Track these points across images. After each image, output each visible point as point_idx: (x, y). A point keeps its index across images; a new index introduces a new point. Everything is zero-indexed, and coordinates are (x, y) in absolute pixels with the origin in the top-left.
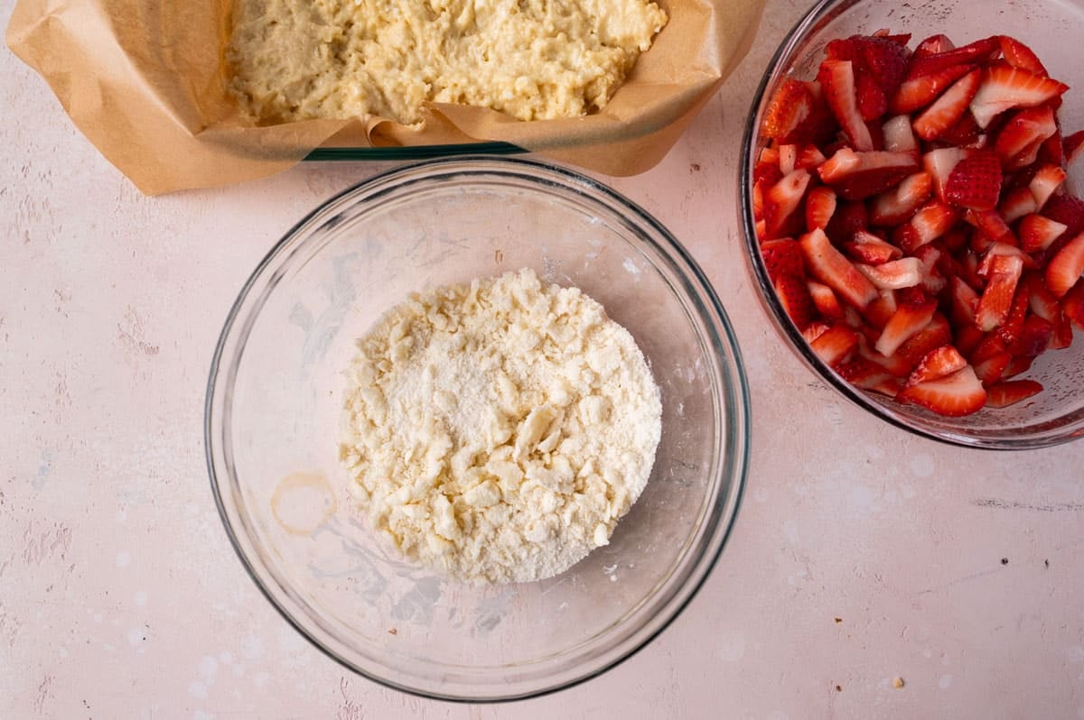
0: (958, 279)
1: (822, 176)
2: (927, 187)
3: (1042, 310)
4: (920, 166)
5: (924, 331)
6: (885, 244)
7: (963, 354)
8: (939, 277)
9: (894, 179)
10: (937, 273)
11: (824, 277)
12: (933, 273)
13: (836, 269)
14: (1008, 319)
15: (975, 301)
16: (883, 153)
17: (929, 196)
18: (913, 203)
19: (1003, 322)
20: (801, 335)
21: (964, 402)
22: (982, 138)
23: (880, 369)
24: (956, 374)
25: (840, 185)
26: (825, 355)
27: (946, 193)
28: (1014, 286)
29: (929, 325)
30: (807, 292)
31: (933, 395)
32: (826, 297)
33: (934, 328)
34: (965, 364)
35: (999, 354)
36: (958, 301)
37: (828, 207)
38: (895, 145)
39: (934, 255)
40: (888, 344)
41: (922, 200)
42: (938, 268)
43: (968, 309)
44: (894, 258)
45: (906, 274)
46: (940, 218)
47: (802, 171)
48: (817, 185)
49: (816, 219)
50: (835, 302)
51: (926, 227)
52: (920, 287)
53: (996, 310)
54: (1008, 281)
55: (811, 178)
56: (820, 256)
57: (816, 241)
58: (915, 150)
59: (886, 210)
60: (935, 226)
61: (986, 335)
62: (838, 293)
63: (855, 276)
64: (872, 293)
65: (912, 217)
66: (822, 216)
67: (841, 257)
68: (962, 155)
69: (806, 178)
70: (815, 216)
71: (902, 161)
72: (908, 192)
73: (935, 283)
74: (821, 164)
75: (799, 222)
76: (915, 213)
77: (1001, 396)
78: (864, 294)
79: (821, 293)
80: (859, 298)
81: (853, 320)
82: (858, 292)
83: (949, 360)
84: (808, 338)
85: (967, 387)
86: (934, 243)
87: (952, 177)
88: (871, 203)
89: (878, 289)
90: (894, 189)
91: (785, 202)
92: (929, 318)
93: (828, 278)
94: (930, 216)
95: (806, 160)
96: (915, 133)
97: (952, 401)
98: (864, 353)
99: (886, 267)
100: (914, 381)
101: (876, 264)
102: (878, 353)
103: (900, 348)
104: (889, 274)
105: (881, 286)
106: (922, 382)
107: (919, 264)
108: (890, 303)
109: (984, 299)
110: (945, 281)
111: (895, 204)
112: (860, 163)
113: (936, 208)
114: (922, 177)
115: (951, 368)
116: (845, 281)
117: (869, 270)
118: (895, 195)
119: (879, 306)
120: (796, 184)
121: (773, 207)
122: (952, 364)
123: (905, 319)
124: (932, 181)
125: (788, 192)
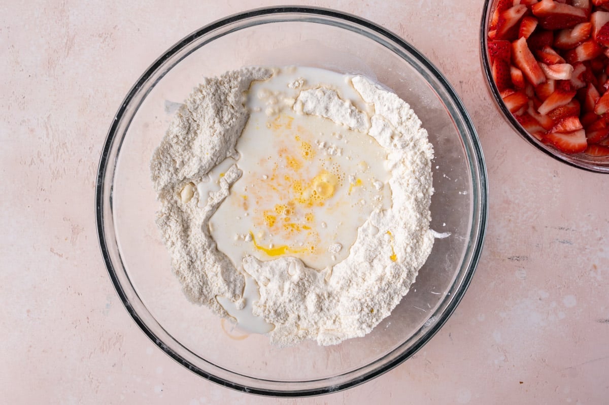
0: (591, 85)
1: (533, 11)
2: (588, 31)
4: (588, 18)
5: (563, 106)
6: (557, 55)
7: (581, 122)
8: (581, 81)
9: (571, 22)
10: (582, 79)
11: (520, 65)
12: (579, 78)
13: (527, 62)
15: (598, 98)
16: (570, 6)
17: (588, 37)
18: (579, 39)
20: (500, 94)
21: (575, 146)
23: (537, 123)
24: (576, 133)
25: (541, 18)
26: (509, 106)
27: (597, 36)
29: (569, 104)
30: (509, 71)
31: (560, 140)
32: (517, 75)
33: (571, 106)
34: (581, 127)
35: (602, 128)
36: (588, 96)
37: (532, 27)
38: (578, 4)
39: (582, 68)
40: (544, 109)
41: (584, 38)
42: (582, 77)
43: (593, 102)
44: (560, 62)
45: (562, 72)
46: (591, 50)
47: (524, 5)
48: (530, 15)
49: (523, 33)
50: (522, 79)
51: (582, 53)
52: (567, 82)
55: (527, 10)
56: (520, 52)
57: (521, 45)
58: (588, 9)
59: (564, 39)
60: (587, 54)
61: (598, 117)
62: (524, 74)
63: (535, 67)
64: (543, 79)
65: (577, 47)
66: (528, 31)
67: (531, 56)
69: (525, 9)
70: (523, 30)
71: (579, 13)
72: (577, 32)
73: (578, 84)
74: (534, 4)
75: (515, 33)
76: (579, 45)
77: (595, 150)
78: (538, 77)
79: (516, 73)
80: (534, 79)
81: (529, 92)
82: (535, 76)
83: (573, 124)
84: (503, 96)
85: (580, 139)
86: (585, 63)
87: (603, 28)
88: (557, 33)
89: (547, 79)
90: (572, 27)
91: (510, 19)
92: (569, 100)
93: (522, 66)
94: (586, 48)
97: (568, 144)
98: (531, 112)
99: (555, 67)
100: (553, 132)
101: (549, 64)
102: (539, 113)
103: (549, 114)
104: (554, 71)
105: (549, 77)
106: (557, 132)
107: (571, 69)
108: (551, 87)
109: (602, 98)
110: (584, 84)
111: (569, 37)
112: (555, 7)
113: (591, 44)
114: (588, 24)
115: (573, 128)
116: (531, 70)
117: (544, 66)
118: (571, 32)
119: (545, 87)
120: (518, 11)
121: (502, 20)
122: (575, 125)
123: (556, 97)
124: (592, 29)
125: (513, 14)
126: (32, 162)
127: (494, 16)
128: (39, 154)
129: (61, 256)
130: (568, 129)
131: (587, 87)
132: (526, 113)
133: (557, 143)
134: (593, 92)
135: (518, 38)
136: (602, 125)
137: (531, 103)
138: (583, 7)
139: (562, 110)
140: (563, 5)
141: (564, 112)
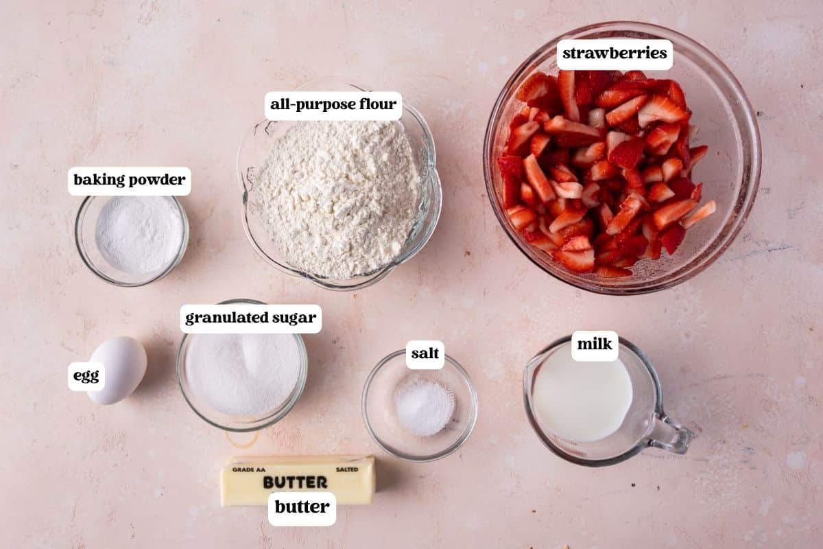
0: (605, 204)
1: (545, 128)
2: (602, 150)
3: (648, 234)
4: (603, 138)
5: (574, 225)
6: (570, 173)
7: (591, 241)
8: (595, 200)
9: (588, 141)
10: (596, 198)
11: (530, 181)
12: (593, 197)
13: (537, 178)
14: (624, 231)
15: (611, 218)
16: (585, 126)
17: (603, 156)
18: (594, 158)
19: (620, 232)
21: (582, 265)
22: (641, 134)
23: (549, 240)
24: (585, 252)
25: (554, 136)
26: (516, 222)
27: (611, 157)
28: (632, 216)
29: (580, 222)
30: (520, 187)
31: (568, 258)
32: (528, 193)
33: (583, 225)
34: (590, 247)
35: (614, 249)
36: (602, 216)
37: (542, 145)
38: (593, 123)
39: (596, 188)
40: (554, 227)
41: (599, 157)
42: (597, 195)
43: (607, 222)
44: (570, 181)
45: (570, 190)
46: (605, 169)
47: (536, 122)
48: (541, 132)
49: (533, 150)
50: (531, 196)
51: (597, 173)
52: (579, 201)
53: (619, 226)
54: (630, 212)
55: (539, 127)
56: (529, 168)
57: (530, 161)
58: (602, 129)
59: (580, 158)
60: (601, 173)
61: (612, 237)
62: (534, 191)
63: (545, 184)
64: (552, 196)
65: (592, 166)
66: (539, 148)
67: (541, 173)
68: (628, 138)
69: (537, 127)
70: (533, 147)
71: (594, 133)
72: (592, 152)
73: (592, 203)
74: (546, 122)
75: (526, 149)
76: (595, 164)
77: (606, 270)
78: (547, 194)
79: (526, 189)
80: (544, 196)
81: (541, 209)
82: (545, 193)
83: (581, 243)
84: (510, 213)
85: (588, 259)
86: (599, 182)
87: (617, 148)
88: (573, 151)
89: (558, 197)
90: (588, 146)
91: (521, 136)
92: (580, 218)
93: (532, 182)
94: (601, 168)
95: (539, 118)
96: (605, 120)
97: (575, 264)
98: (543, 229)
99: (564, 185)
100: (563, 250)
101: (560, 181)
102: (549, 230)
103: (561, 231)
104: (565, 189)
105: (559, 195)
106: (565, 251)
107: (580, 187)
108: (562, 205)
109: (615, 218)
110: (598, 203)
111: (584, 155)
112: (565, 125)
113: (605, 164)
114: (601, 144)
115: (582, 247)
116: (540, 186)
117: (555, 184)
118: (586, 151)
119: (556, 205)
120: (530, 128)
121: (513, 137)
122: (583, 246)
123: (565, 215)
124: (606, 148)
125: (524, 131)
126: (51, 255)
127: (505, 132)
128: (57, 247)
129: (71, 350)
130: (576, 248)
131: (600, 207)
132: (537, 230)
133: (564, 261)
134: (606, 212)
135: (528, 154)
136: (614, 245)
137: (542, 220)
138: (598, 126)
139: (572, 228)
140: (575, 124)
141: (574, 230)
